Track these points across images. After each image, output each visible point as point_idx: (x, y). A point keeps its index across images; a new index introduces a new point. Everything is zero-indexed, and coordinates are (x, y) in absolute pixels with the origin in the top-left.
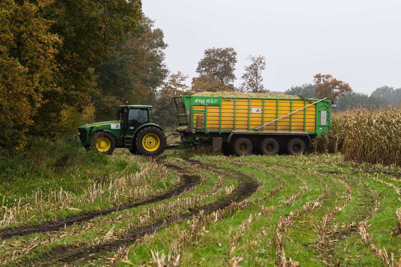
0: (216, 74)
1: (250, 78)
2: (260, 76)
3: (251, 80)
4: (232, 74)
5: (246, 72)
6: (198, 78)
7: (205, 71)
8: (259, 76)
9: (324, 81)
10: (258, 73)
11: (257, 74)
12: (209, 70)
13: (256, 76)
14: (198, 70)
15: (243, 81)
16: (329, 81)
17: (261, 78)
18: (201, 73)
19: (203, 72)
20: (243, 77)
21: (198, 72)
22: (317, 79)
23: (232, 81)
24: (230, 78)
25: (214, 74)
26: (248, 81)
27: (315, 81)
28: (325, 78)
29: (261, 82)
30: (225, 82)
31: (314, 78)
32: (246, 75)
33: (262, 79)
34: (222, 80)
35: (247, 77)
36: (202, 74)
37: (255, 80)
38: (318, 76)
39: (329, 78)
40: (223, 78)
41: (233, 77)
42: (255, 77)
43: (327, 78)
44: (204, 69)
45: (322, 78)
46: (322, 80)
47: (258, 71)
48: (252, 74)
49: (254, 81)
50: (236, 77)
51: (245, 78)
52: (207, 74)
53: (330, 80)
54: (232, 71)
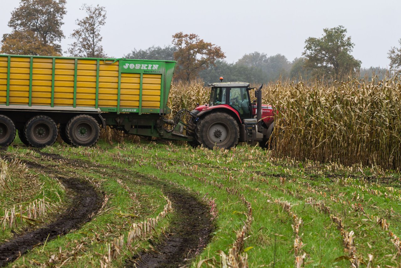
0: (37, 30)
1: (84, 36)
2: (98, 34)
3: (85, 39)
4: (58, 31)
5: (78, 28)
6: (10, 35)
7: (21, 25)
8: (96, 33)
9: (187, 43)
10: (95, 30)
11: (93, 31)
12: (26, 24)
13: (92, 33)
14: (12, 24)
15: (74, 40)
16: (194, 43)
17: (99, 37)
18: (15, 28)
19: (18, 27)
20: (74, 35)
21: (11, 26)
22: (176, 40)
23: (59, 39)
24: (55, 36)
25: (34, 30)
26: (81, 40)
27: (174, 43)
28: (188, 39)
29: (99, 42)
30: (49, 42)
31: (173, 39)
32: (78, 32)
33: (101, 38)
34: (45, 38)
35: (80, 35)
36: (17, 29)
37: (91, 40)
38: (179, 36)
39: (194, 39)
40: (46, 35)
41: (60, 35)
42: (91, 36)
43: (191, 39)
44: (19, 22)
45: (184, 39)
46: (184, 42)
47: (95, 27)
48: (87, 30)
49: (89, 41)
50: (64, 34)
51: (77, 36)
52: (24, 29)
53: (194, 41)
54: (59, 25)
